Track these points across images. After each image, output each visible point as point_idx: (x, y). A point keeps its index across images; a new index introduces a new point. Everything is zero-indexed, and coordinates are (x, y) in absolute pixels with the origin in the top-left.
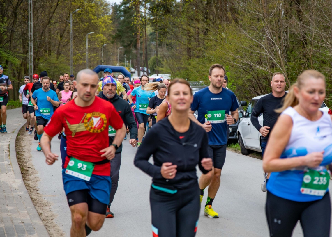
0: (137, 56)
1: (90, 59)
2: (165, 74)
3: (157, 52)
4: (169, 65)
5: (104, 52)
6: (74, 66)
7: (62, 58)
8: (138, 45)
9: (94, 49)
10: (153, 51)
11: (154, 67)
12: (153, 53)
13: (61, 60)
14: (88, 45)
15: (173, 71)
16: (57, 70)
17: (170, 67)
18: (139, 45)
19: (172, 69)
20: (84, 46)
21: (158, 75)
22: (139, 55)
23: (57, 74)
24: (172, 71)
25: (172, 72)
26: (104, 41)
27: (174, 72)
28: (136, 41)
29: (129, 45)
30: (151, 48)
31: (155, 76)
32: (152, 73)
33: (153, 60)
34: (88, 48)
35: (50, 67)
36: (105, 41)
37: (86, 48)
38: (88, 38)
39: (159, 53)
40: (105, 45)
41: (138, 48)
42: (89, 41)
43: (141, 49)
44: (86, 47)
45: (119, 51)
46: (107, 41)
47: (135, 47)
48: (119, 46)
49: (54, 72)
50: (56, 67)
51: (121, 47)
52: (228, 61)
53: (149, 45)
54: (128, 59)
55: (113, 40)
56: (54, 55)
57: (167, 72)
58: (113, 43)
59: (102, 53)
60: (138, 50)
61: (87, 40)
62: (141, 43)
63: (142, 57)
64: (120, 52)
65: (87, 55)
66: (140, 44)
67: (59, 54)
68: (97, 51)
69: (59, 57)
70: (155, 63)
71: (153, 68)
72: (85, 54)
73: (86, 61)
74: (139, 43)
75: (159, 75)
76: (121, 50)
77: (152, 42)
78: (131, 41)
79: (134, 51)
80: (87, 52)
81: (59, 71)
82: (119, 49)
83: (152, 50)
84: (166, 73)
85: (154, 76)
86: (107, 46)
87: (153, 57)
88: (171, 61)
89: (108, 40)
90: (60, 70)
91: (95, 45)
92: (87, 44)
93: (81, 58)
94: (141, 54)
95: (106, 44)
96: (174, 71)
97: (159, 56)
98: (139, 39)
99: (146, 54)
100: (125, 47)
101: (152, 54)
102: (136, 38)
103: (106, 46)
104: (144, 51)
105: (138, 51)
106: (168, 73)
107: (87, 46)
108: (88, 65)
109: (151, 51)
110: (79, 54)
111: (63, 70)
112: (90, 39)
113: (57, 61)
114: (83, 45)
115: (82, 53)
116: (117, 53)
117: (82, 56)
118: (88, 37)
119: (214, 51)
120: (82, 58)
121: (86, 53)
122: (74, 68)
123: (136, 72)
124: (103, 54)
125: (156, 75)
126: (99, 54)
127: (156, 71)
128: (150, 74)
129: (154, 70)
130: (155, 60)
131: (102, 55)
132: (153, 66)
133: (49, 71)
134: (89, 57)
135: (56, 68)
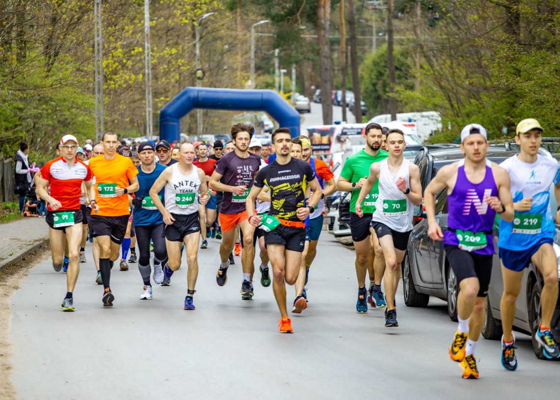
0: (318, 53)
1: (154, 67)
2: (425, 114)
3: (390, 32)
4: (438, 80)
5: (202, 40)
6: (107, 93)
7: (65, 68)
8: (321, 12)
9: (169, 30)
10: (374, 33)
11: (379, 87)
12: (374, 38)
13: (61, 75)
14: (151, 20)
15: (454, 102)
16: (50, 111)
17: (441, 87)
18: (325, 13)
19: (450, 94)
20: (136, 21)
21: (394, 118)
22: (326, 49)
23: (48, 125)
24: (450, 100)
25: (452, 106)
26: (201, 4)
27: (456, 106)
29: (291, 13)
30: (367, 20)
31: (386, 120)
32: (371, 111)
33: (376, 64)
34: (151, 28)
35: (22, 99)
36: (205, 3)
37: (142, 31)
39: (396, 37)
40: (206, 15)
41: (323, 21)
43: (335, 27)
44: (143, 25)
45: (253, 34)
47: (313, 17)
48: (252, 17)
49: (38, 117)
50: (43, 100)
51: (262, 22)
53: (361, 9)
54: (285, 63)
56: (36, 53)
57: (430, 106)
58: (232, 7)
59: (198, 46)
60: (324, 29)
63: (336, 55)
64: (258, 40)
65: (148, 53)
66: (328, 10)
67: (52, 51)
68: (178, 36)
69: (53, 64)
70: (381, 74)
71: (376, 91)
72: (141, 49)
73: (144, 75)
74: (324, 7)
75: (398, 116)
76: (262, 32)
79: (308, 36)
80: (147, 45)
81: (55, 111)
82: (253, 30)
83: (371, 27)
84: (427, 109)
86: (212, 18)
87: (373, 54)
88: (443, 65)
90: (58, 108)
91: (175, 16)
92: (147, 15)
93: (124, 66)
94: (333, 43)
95: (207, 12)
96: (458, 101)
97: (397, 49)
99: (352, 40)
100: (276, 19)
101: (371, 41)
103: (208, 19)
104: (344, 34)
105: (322, 33)
106: (436, 110)
107: (147, 24)
108: (151, 89)
109: (366, 30)
110: (119, 52)
111: (69, 110)
113: (47, 76)
114: (132, 20)
115: (129, 48)
116: (245, 42)
117: (129, 58)
120: (130, 63)
121: (143, 46)
122: (106, 99)
123: (317, 109)
124: (201, 48)
125: (389, 116)
126: (183, 50)
127: (387, 101)
128: (364, 113)
129: (378, 98)
130: (383, 64)
131: (198, 52)
132: (374, 85)
133: (19, 114)
134: (155, 61)
135: (46, 102)
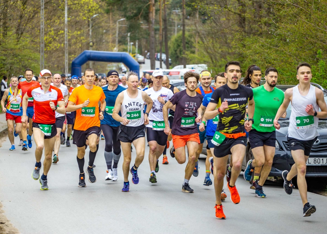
0: (149, 35)
1: (69, 40)
2: (200, 65)
3: (184, 25)
4: (206, 49)
5: (93, 28)
6: (46, 52)
7: (26, 40)
8: (151, 15)
9: (77, 22)
10: (176, 26)
11: (178, 52)
12: (176, 28)
13: (24, 44)
14: (68, 17)
15: (214, 60)
16: (18, 61)
17: (208, 52)
18: (153, 16)
19: (212, 56)
20: (61, 18)
21: (185, 67)
22: (153, 33)
23: (17, 68)
24: (212, 59)
25: (213, 62)
26: (92, 10)
27: (214, 62)
28: (148, 7)
29: (136, 15)
30: (173, 20)
31: (181, 68)
32: (174, 63)
33: (176, 41)
34: (68, 21)
35: (5, 55)
36: (95, 10)
37: (64, 23)
38: (68, 5)
39: (187, 28)
40: (95, 16)
41: (151, 20)
42: (69, 9)
43: (157, 22)
44: (64, 20)
45: (118, 25)
46: (97, 9)
47: (146, 18)
48: (118, 17)
49: (12, 64)
50: (15, 56)
51: (122, 19)
52: (321, 41)
53: (170, 14)
54: (133, 39)
55: (109, 8)
56: (12, 33)
57: (202, 61)
58: (108, 12)
59: (91, 30)
60: (152, 23)
61: (66, 8)
62: (157, 11)
63: (157, 36)
64: (120, 28)
65: (67, 33)
66: (154, 14)
67: (20, 32)
68: (81, 25)
69: (20, 38)
70: (179, 46)
71: (176, 54)
72: (63, 32)
73: (64, 44)
74: (152, 13)
75: (187, 66)
76: (122, 24)
77: (174, 9)
78: (139, 9)
79: (144, 26)
80: (66, 29)
81: (20, 61)
82: (117, 23)
83: (174, 23)
84: (201, 63)
85: (178, 68)
86: (98, 17)
87: (175, 36)
88: (209, 42)
89: (101, 7)
90: (22, 60)
91: (79, 16)
92: (66, 15)
93: (54, 40)
94: (156, 30)
95: (96, 14)
96: (216, 59)
97: (187, 34)
98: (154, 5)
99: (165, 29)
100: (129, 18)
101: (174, 30)
102: (147, 3)
103: (96, 17)
104: (161, 26)
105: (151, 25)
106: (205, 64)
107: (66, 19)
108: (67, 51)
109: (172, 24)
110: (52, 33)
111: (27, 60)
112: (72, 7)
113: (17, 44)
114: (59, 17)
115: (57, 31)
116: (114, 29)
117: (57, 36)
118: (68, 3)
119: (294, 24)
120: (57, 38)
121: (64, 30)
122: (46, 56)
123: (148, 62)
124: (92, 31)
125: (182, 66)
126: (84, 32)
127: (182, 59)
128: (170, 64)
129: (178, 57)
130: (180, 41)
131: (90, 33)
132: (176, 51)
133: (3, 62)
134: (70, 37)
135: (16, 57)
